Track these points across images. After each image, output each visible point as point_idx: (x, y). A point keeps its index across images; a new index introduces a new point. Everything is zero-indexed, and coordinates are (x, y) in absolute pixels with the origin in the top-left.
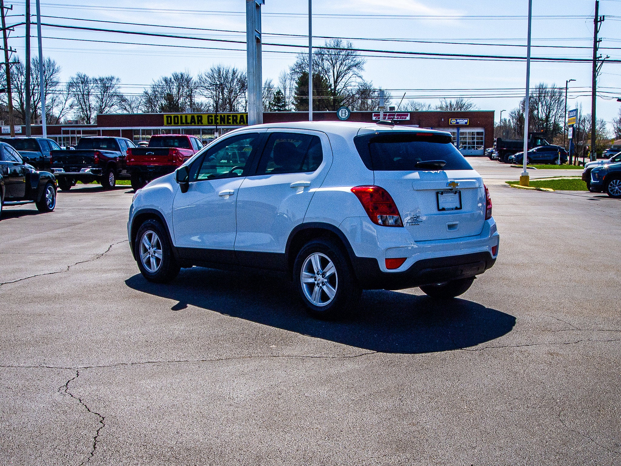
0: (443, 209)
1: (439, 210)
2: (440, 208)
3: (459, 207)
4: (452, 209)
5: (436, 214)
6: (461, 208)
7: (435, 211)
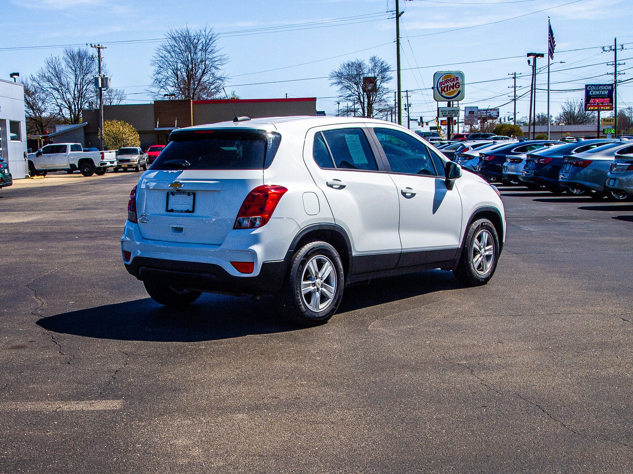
0: (172, 211)
1: (167, 210)
2: (169, 209)
3: (191, 209)
4: (182, 211)
5: (164, 215)
6: (193, 211)
7: (163, 211)
